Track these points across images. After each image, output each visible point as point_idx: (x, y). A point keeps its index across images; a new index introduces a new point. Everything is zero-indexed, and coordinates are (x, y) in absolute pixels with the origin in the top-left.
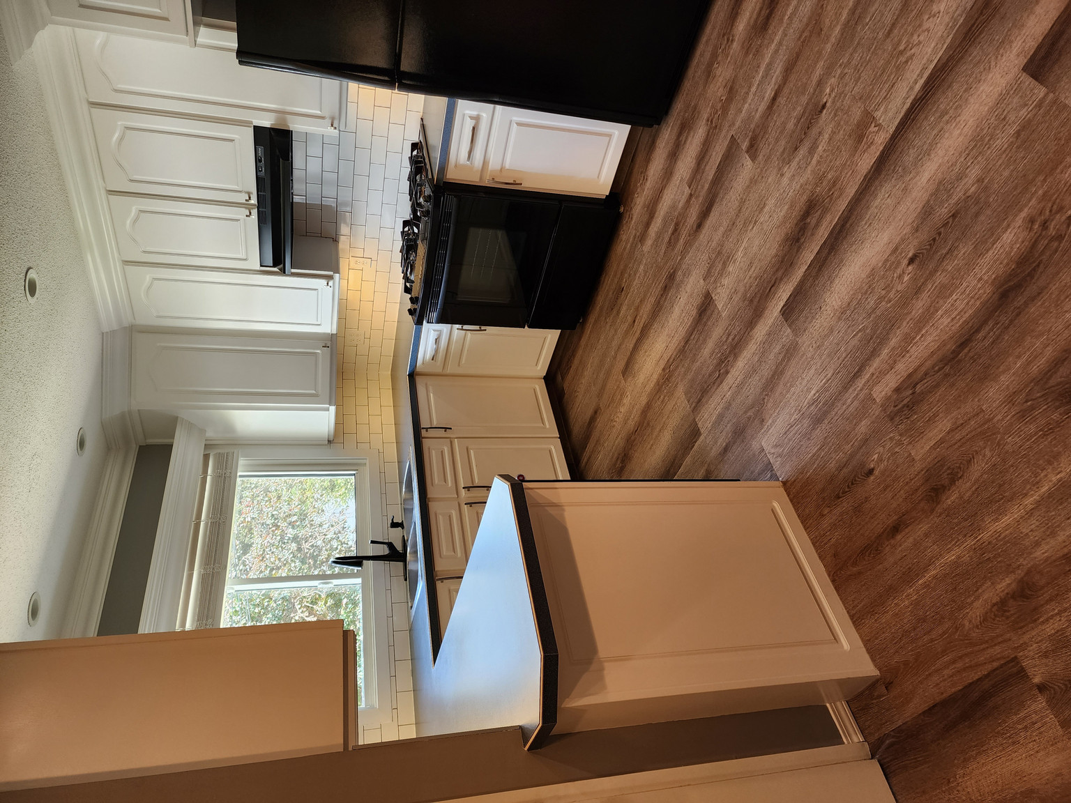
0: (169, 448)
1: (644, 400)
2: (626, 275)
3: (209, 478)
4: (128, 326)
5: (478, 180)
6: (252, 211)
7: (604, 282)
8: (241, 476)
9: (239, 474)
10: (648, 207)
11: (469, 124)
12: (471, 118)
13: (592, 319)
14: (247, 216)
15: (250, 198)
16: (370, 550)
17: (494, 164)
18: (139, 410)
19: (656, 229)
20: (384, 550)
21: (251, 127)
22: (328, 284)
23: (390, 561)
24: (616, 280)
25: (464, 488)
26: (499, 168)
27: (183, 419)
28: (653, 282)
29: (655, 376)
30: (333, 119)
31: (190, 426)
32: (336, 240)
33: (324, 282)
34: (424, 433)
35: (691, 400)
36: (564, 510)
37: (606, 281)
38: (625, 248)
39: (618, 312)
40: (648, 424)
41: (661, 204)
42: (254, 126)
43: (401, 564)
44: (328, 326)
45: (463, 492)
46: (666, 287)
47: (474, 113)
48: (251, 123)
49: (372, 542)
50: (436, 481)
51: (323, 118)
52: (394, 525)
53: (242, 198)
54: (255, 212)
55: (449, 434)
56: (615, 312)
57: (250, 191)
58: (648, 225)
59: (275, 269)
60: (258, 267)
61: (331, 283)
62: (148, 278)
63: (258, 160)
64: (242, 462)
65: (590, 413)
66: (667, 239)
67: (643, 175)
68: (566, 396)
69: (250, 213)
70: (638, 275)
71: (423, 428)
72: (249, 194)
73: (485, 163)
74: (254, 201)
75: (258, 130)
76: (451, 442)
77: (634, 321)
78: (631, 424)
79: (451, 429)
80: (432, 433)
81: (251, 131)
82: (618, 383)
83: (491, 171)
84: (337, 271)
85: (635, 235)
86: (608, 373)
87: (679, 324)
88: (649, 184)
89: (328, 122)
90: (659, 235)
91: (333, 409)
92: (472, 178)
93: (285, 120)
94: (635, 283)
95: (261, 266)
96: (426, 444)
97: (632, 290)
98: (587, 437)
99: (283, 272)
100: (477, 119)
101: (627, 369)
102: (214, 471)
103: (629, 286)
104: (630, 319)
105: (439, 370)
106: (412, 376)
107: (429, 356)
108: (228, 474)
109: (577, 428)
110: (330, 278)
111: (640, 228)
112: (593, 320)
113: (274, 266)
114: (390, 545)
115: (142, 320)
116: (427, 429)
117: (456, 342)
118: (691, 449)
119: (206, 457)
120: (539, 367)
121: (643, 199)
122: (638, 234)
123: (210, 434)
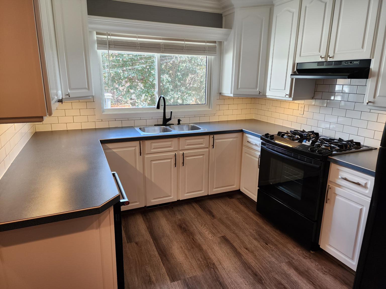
0: (221, 27)
1: (205, 247)
2: (274, 248)
3: (204, 44)
4: (274, 3)
5: (330, 180)
6: (324, 59)
7: (275, 232)
8: (207, 57)
9: (207, 56)
10: (307, 271)
11: (362, 182)
12: (366, 184)
13: (260, 221)
14: (321, 56)
15: (331, 57)
16: (168, 111)
17: (338, 190)
18: (235, 12)
19: (292, 274)
20: (168, 117)
21: (370, 57)
22: (287, 95)
23: (163, 119)
24: (273, 240)
25: (183, 153)
26: (336, 192)
27: (231, 31)
28: (263, 266)
29: (213, 257)
30: (373, 103)
31: (228, 35)
32: (313, 98)
33: (288, 93)
34: (212, 136)
35: (190, 280)
36: (97, 228)
37: (275, 234)
38: (289, 250)
39: (255, 239)
40: (193, 248)
41: (305, 282)
42: (371, 59)
43: (162, 123)
44: (269, 94)
45: (181, 152)
46: (256, 275)
47: (369, 186)
48: (373, 58)
49: (171, 112)
50: (188, 141)
51: (374, 97)
52: (179, 121)
53: (331, 54)
54: (323, 60)
55: (211, 147)
56: (257, 236)
57: (335, 58)
58: (296, 269)
59: (295, 70)
60: (297, 62)
61: (287, 96)
62: (294, 10)
63: (351, 61)
64: (213, 57)
65: (215, 212)
66: (283, 282)
67: (328, 271)
68: (229, 199)
69: (323, 58)
70: (270, 256)
71: (214, 136)
72: (333, 57)
73: (339, 186)
74: (329, 60)
75: (369, 61)
76: (207, 148)
77: (247, 249)
78: (198, 237)
79: (213, 148)
80: (212, 140)
81: (368, 58)
82: (221, 232)
83: (335, 188)
84: (294, 99)
85: (293, 259)
86: (228, 227)
87: (233, 280)
88: (321, 275)
89: (372, 100)
90: (287, 276)
91: (232, 95)
92: (331, 177)
93: (374, 76)
94: (267, 253)
95: (297, 63)
96: (207, 137)
97: (264, 250)
98: (204, 209)
99: (294, 74)
100: (365, 187)
101: (225, 240)
102: (208, 46)
103: (266, 249)
104: (249, 246)
105: (244, 144)
106: (241, 131)
107: (250, 140)
108: (205, 52)
109: (211, 204)
110: (290, 96)
111: (296, 263)
112: (258, 221)
113: (297, 70)
114: (170, 119)
115: (276, 9)
116: (213, 137)
117: (255, 153)
118: (167, 274)
119: (215, 42)
120: (244, 189)
121: (313, 269)
122: (294, 261)
123: (225, 43)
